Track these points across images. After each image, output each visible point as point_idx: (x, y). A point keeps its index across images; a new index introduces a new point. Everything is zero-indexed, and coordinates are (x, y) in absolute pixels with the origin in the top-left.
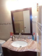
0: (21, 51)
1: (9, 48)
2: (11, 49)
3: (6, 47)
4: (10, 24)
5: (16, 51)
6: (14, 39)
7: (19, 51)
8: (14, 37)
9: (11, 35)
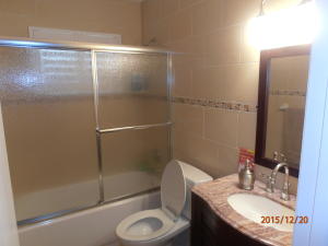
0: (255, 237)
1: (212, 207)
2: (218, 213)
3: (205, 199)
4: (247, 108)
5: (235, 226)
6: (247, 183)
7: (244, 232)
8: (248, 172)
9: (241, 161)
